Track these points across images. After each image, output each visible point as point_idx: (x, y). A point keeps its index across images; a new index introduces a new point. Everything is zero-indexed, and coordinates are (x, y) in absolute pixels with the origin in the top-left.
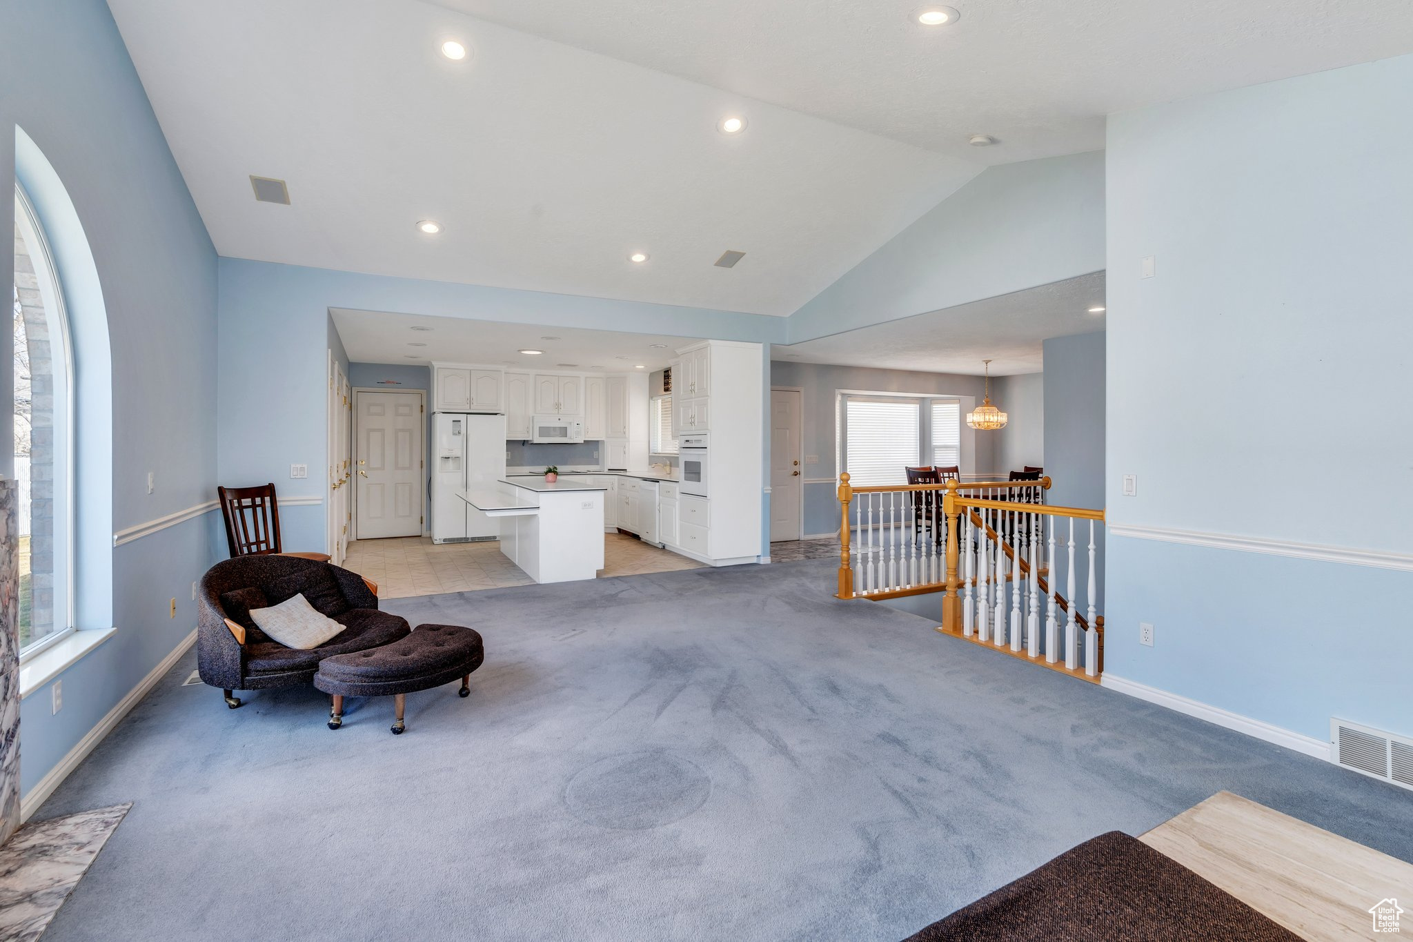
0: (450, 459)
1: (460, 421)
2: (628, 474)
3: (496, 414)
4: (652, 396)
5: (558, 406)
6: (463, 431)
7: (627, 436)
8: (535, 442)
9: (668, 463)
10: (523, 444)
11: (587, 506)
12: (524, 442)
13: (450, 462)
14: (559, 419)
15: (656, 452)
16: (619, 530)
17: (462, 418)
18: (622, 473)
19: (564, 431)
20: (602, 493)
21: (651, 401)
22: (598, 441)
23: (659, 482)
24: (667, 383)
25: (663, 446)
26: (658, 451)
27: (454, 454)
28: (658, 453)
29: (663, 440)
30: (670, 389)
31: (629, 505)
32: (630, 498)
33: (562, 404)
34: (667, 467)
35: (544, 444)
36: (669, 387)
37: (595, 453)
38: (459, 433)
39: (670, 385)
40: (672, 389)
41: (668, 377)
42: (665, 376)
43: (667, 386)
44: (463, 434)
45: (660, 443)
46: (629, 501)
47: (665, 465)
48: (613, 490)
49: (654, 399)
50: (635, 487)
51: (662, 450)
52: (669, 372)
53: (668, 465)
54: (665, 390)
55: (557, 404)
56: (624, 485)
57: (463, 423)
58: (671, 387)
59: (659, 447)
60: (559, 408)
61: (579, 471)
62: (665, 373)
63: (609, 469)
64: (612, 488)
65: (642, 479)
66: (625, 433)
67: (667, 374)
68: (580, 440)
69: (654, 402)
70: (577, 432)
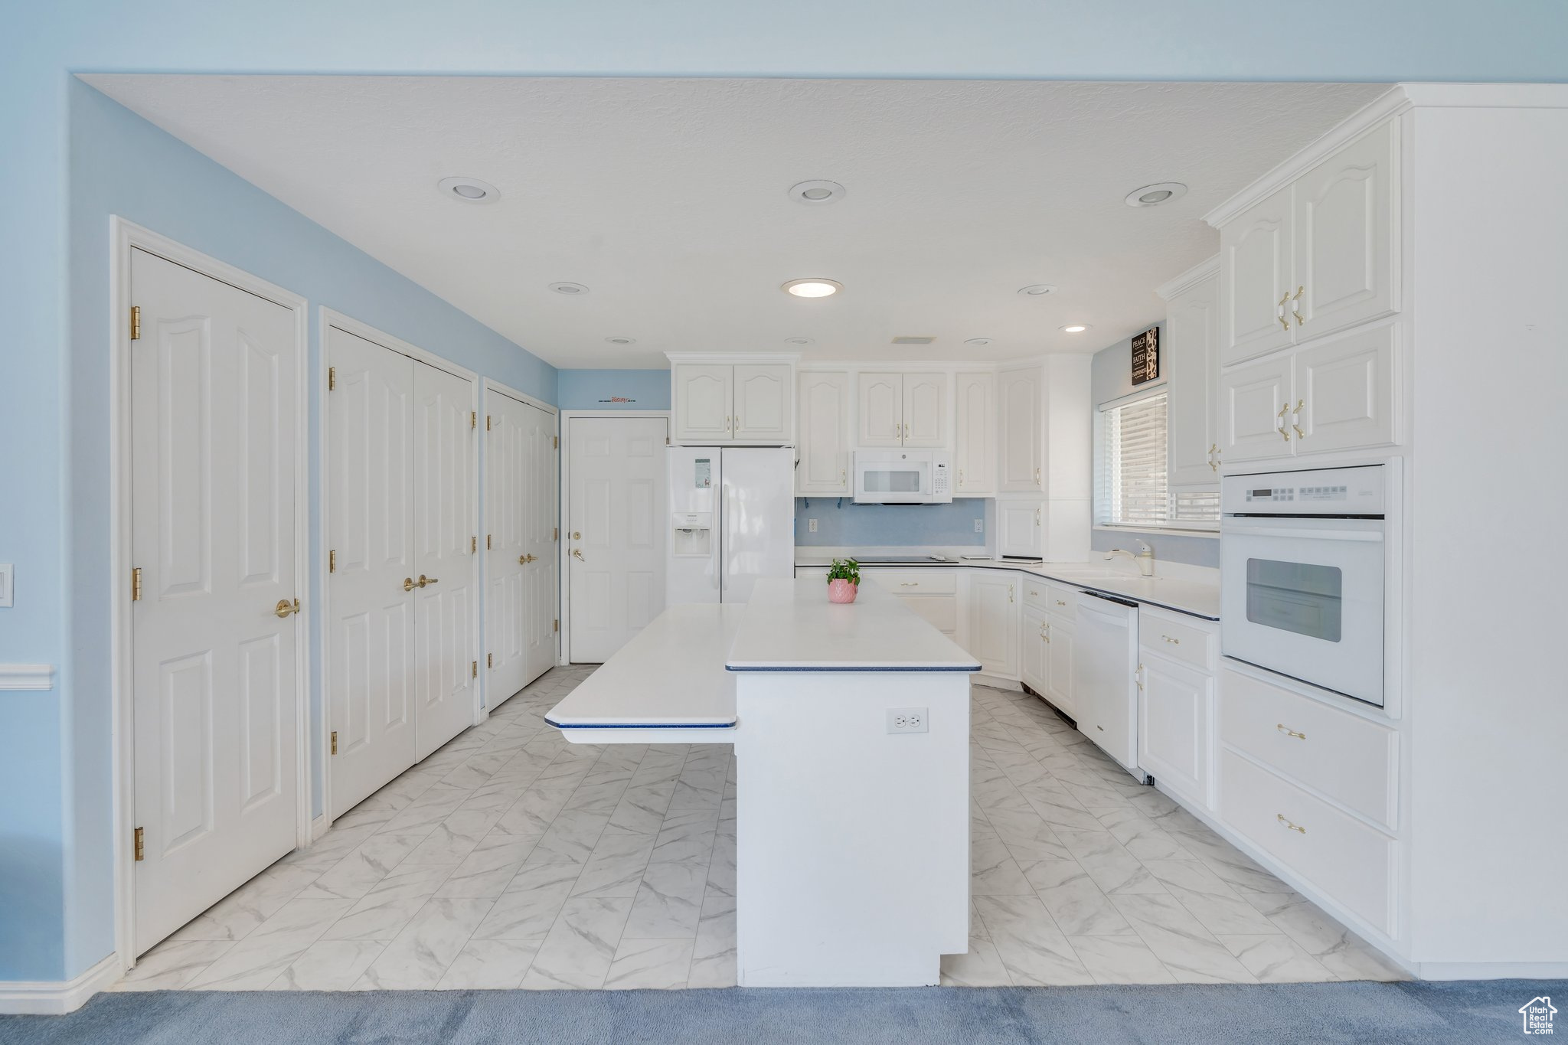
0: (694, 534)
1: (708, 461)
2: (1043, 570)
3: (779, 447)
4: (1100, 401)
5: (901, 431)
6: (715, 480)
7: (1043, 489)
8: (857, 501)
9: (1147, 549)
10: (839, 506)
11: (906, 722)
12: (840, 502)
13: (694, 540)
14: (904, 457)
15: (1107, 521)
16: (1027, 689)
17: (713, 454)
18: (1031, 566)
19: (912, 479)
20: (965, 679)
21: (1097, 414)
22: (983, 499)
23: (1136, 605)
24: (1141, 365)
25: (1125, 509)
26: (1114, 521)
27: (699, 523)
28: (1116, 526)
29: (1127, 496)
30: (1149, 377)
31: (1048, 642)
32: (1051, 627)
33: (910, 427)
34: (1142, 559)
35: (876, 504)
36: (1148, 371)
37: (976, 523)
38: (706, 483)
39: (1149, 366)
40: (1152, 376)
41: (1144, 348)
42: (1134, 351)
43: (1142, 371)
44: (715, 486)
45: (1119, 503)
46: (1048, 633)
47: (1138, 554)
48: (1012, 601)
49: (1102, 408)
50: (1064, 604)
51: (1125, 518)
52: (1149, 335)
53: (1146, 554)
54: (1136, 381)
55: (900, 427)
56: (1036, 594)
57: (715, 464)
58: (1152, 373)
59: (1115, 512)
60: (904, 435)
61: (942, 559)
62: (1135, 343)
63: (1005, 557)
64: (1011, 597)
65: (1082, 590)
66: (1037, 481)
67: (1140, 343)
68: (945, 497)
69: (1104, 413)
70: (938, 481)
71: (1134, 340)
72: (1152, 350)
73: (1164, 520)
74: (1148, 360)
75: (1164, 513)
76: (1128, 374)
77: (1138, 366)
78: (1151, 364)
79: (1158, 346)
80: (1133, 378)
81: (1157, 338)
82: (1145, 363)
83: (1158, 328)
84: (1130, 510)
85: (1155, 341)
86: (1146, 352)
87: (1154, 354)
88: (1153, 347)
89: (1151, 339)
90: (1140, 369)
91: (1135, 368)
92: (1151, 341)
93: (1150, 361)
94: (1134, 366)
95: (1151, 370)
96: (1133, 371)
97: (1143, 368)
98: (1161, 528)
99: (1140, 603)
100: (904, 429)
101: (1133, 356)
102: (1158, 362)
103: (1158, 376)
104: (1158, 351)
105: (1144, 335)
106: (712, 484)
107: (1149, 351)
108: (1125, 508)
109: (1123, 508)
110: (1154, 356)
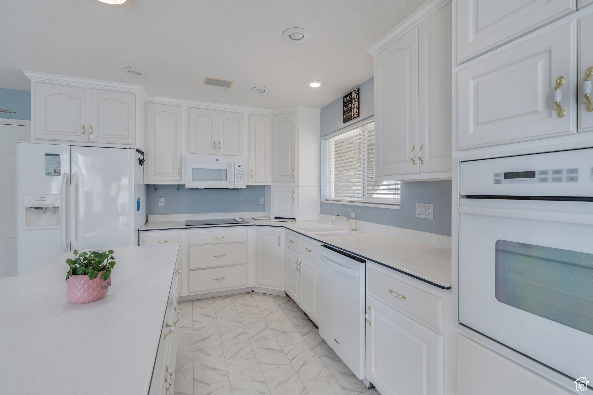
0: (47, 211)
1: (58, 155)
4: (325, 134)
5: (216, 145)
6: (65, 168)
7: (296, 180)
8: (188, 187)
9: (354, 214)
10: (178, 189)
12: (178, 187)
13: (44, 215)
14: (217, 160)
15: (328, 198)
16: (288, 297)
17: (63, 150)
18: (289, 224)
19: (222, 173)
21: (323, 141)
22: (264, 186)
23: (363, 261)
24: (349, 110)
25: (336, 192)
26: (331, 198)
27: (48, 202)
28: (333, 201)
29: (337, 185)
30: (354, 117)
31: (300, 273)
32: (302, 264)
33: (221, 143)
34: (351, 220)
35: (201, 189)
36: (353, 113)
37: (261, 199)
38: (55, 172)
39: (354, 110)
40: (355, 116)
41: (351, 101)
42: (344, 103)
43: (349, 114)
44: (65, 174)
45: (334, 188)
46: (300, 267)
47: (349, 217)
48: (279, 245)
49: (326, 138)
50: (310, 251)
51: (336, 196)
52: (353, 93)
53: (353, 217)
54: (345, 120)
55: (216, 143)
56: (293, 242)
57: (64, 158)
58: (355, 114)
59: (331, 193)
60: (218, 148)
61: (240, 220)
62: (345, 99)
63: (276, 218)
64: (279, 243)
65: (322, 244)
66: (293, 176)
67: (348, 98)
68: (242, 184)
69: (326, 141)
70: (238, 175)
71: (344, 97)
72: (355, 101)
73: (360, 197)
74: (353, 107)
75: (360, 193)
76: (341, 116)
77: (347, 111)
78: (355, 110)
79: (359, 99)
80: (344, 119)
81: (359, 94)
82: (351, 109)
83: (359, 88)
84: (338, 192)
85: (357, 95)
86: (352, 102)
87: (357, 104)
88: (356, 100)
89: (354, 95)
90: (348, 113)
91: (345, 112)
92: (355, 96)
93: (354, 107)
94: (344, 112)
95: (355, 112)
96: (344, 115)
97: (350, 112)
98: (358, 202)
99: (367, 260)
100: (218, 144)
101: (344, 106)
102: (359, 108)
103: (359, 116)
104: (359, 102)
105: (351, 93)
106: (62, 172)
107: (354, 102)
108: (336, 190)
109: (335, 191)
110: (356, 104)
